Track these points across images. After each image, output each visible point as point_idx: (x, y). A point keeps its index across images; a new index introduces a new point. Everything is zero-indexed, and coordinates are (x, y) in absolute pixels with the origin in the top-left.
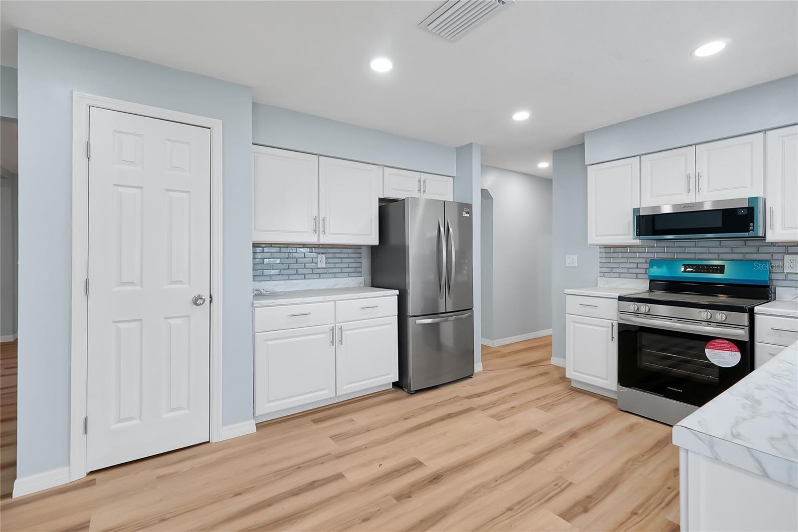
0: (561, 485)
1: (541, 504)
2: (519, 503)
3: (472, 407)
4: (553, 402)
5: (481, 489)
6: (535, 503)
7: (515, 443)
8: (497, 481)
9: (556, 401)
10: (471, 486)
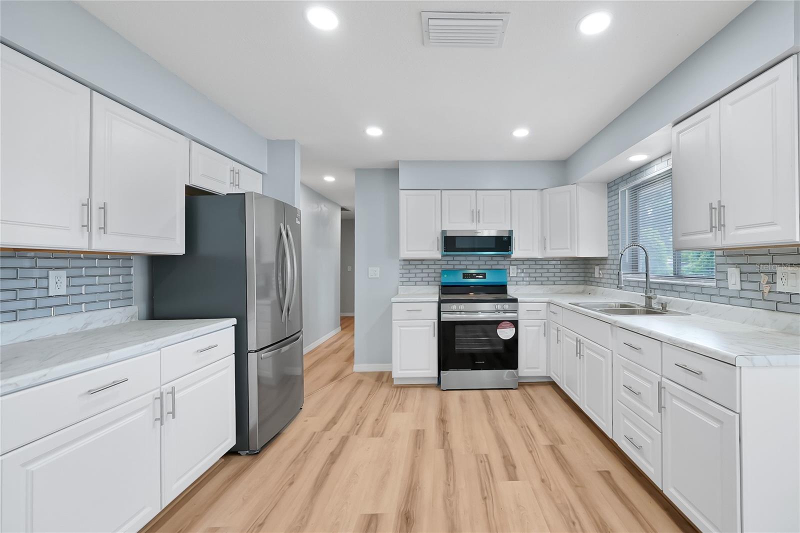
0: (483, 460)
1: (493, 481)
2: (482, 490)
3: (343, 437)
4: (398, 402)
5: (449, 498)
6: (489, 482)
7: (419, 448)
8: (449, 485)
9: (399, 399)
10: (439, 502)
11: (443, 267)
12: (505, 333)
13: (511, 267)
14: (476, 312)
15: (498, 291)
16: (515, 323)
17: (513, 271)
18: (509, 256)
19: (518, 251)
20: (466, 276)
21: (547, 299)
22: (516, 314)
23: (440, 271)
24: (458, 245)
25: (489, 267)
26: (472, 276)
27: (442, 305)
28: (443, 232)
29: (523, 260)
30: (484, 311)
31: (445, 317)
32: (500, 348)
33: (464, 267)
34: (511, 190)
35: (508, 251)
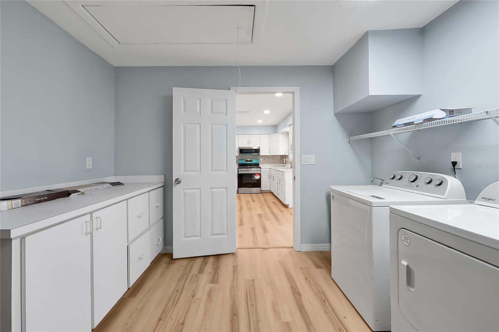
11: (239, 158)
12: (257, 177)
13: (261, 158)
14: (249, 171)
15: (257, 165)
16: (260, 174)
17: (261, 159)
18: (259, 155)
19: (262, 153)
20: (246, 161)
21: (269, 168)
22: (260, 172)
23: (238, 159)
24: (244, 152)
25: (254, 158)
26: (248, 161)
27: (239, 169)
28: (239, 147)
29: (265, 156)
30: (253, 171)
31: (240, 172)
32: (256, 182)
33: (246, 158)
34: (260, 134)
35: (258, 153)
